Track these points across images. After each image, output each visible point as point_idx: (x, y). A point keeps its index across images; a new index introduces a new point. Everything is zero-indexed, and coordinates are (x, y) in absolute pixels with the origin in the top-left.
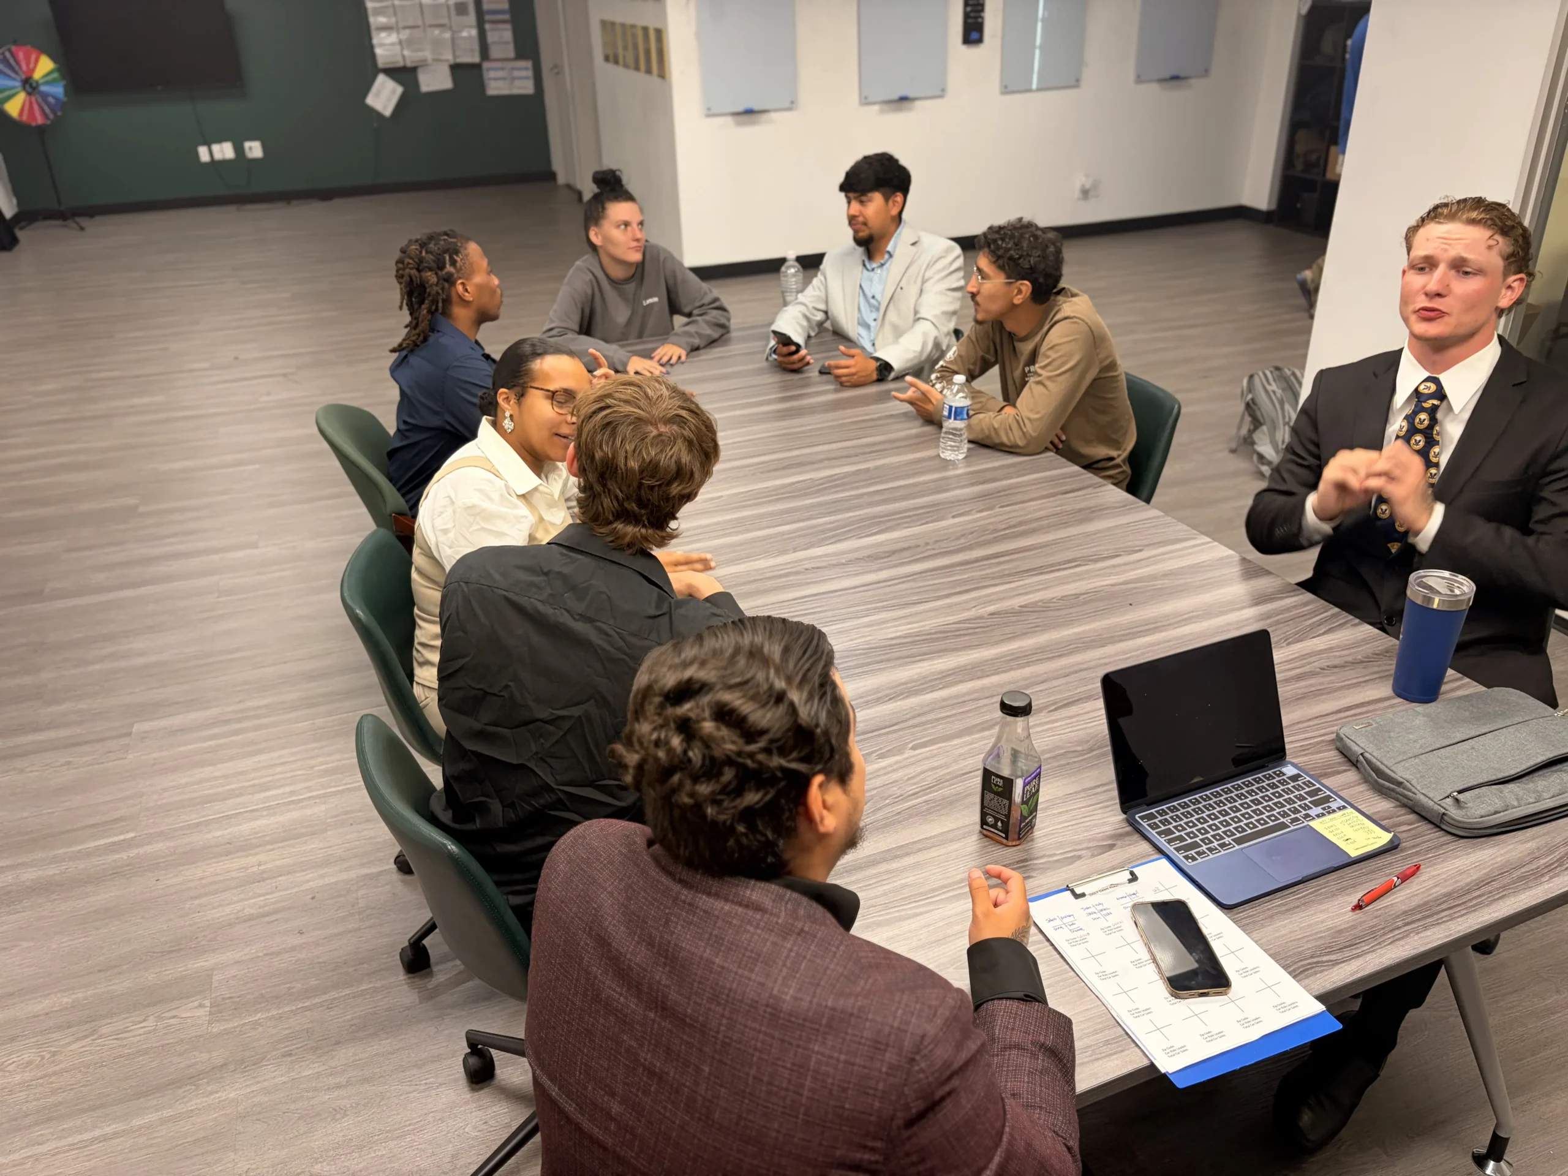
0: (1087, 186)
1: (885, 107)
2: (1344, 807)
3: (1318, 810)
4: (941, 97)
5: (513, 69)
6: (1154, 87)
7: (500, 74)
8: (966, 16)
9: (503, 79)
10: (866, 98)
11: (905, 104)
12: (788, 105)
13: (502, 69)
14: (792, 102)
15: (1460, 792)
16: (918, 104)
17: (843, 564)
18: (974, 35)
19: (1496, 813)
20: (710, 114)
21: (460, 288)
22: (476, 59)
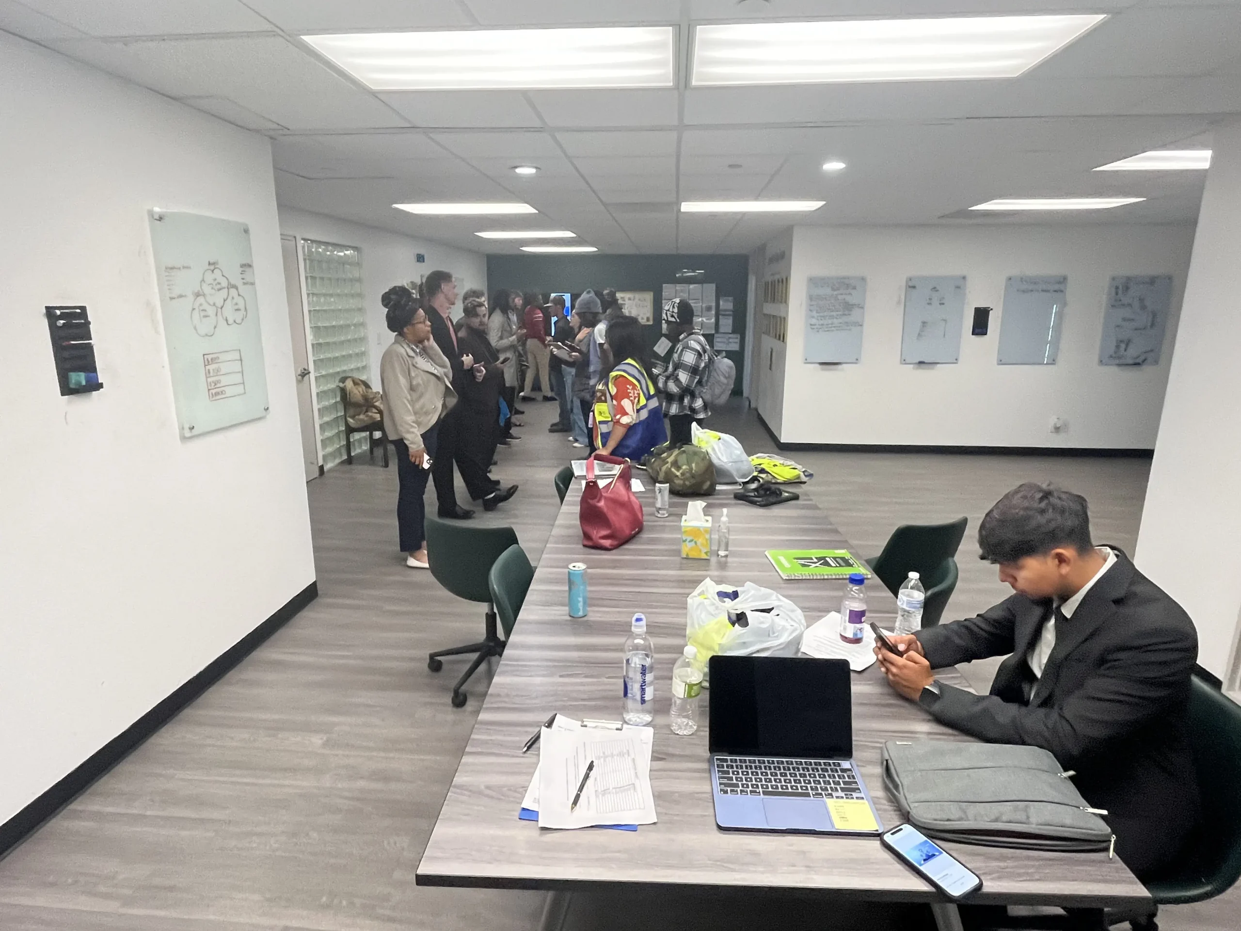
0: (1058, 426)
1: (914, 366)
2: (862, 798)
3: (842, 794)
4: (956, 363)
5: (730, 338)
6: (1115, 368)
7: (722, 340)
8: (976, 319)
9: (724, 342)
10: (904, 360)
11: (931, 366)
12: (854, 361)
13: (725, 337)
14: (857, 360)
16: (940, 366)
18: (981, 330)
20: (807, 362)
22: (712, 332)
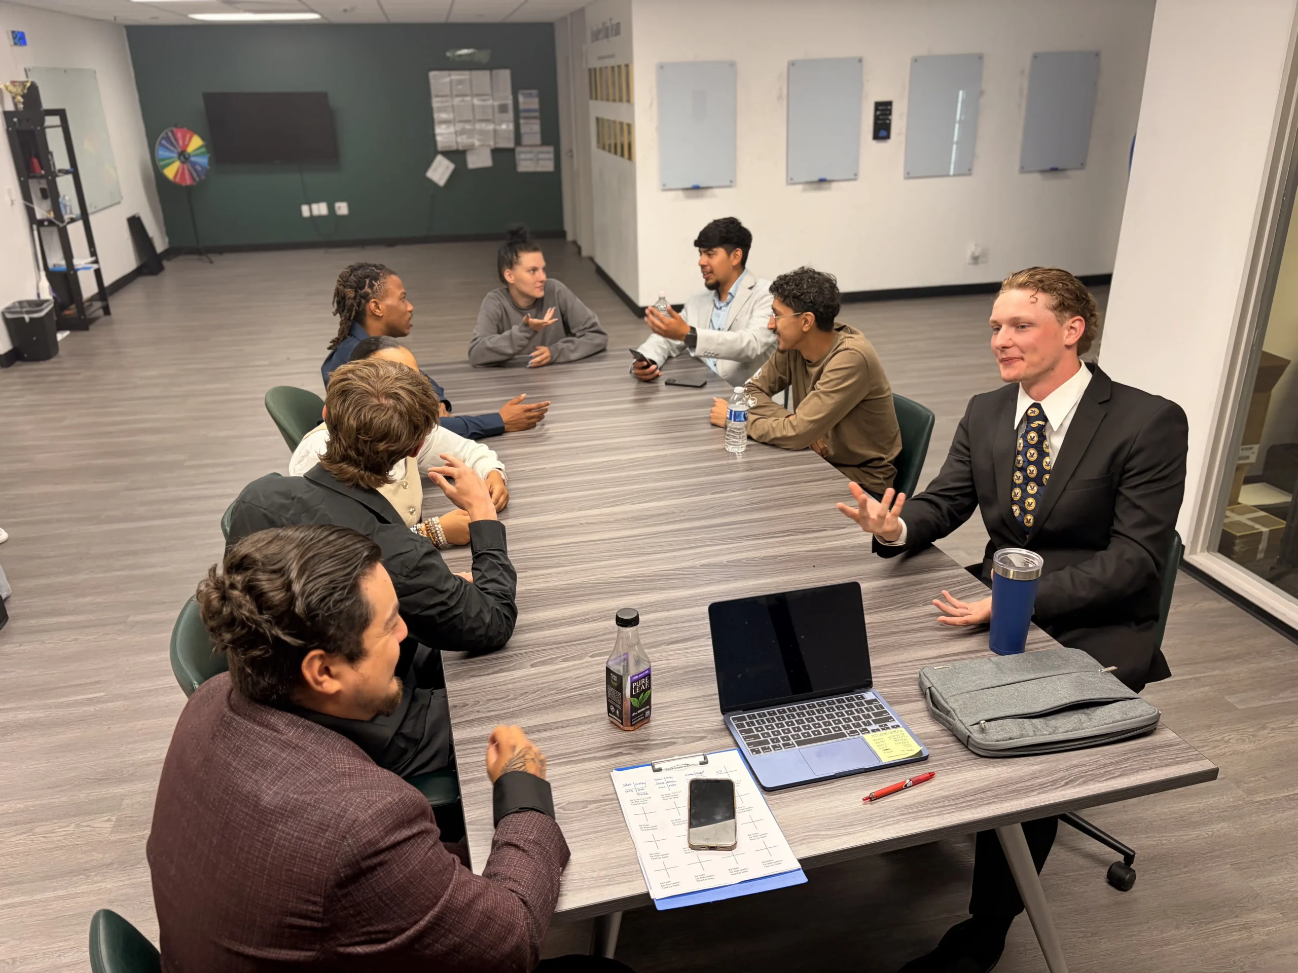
0: (977, 254)
1: (807, 186)
2: (898, 726)
3: (877, 727)
4: (855, 180)
5: (539, 152)
6: (1037, 177)
7: (529, 156)
8: (876, 118)
9: (531, 160)
10: (792, 179)
11: (825, 185)
12: (728, 183)
13: (530, 152)
14: (731, 182)
15: (988, 721)
16: (834, 185)
17: (611, 522)
18: (883, 133)
19: (1010, 739)
20: (665, 189)
21: (372, 305)
22: (511, 145)
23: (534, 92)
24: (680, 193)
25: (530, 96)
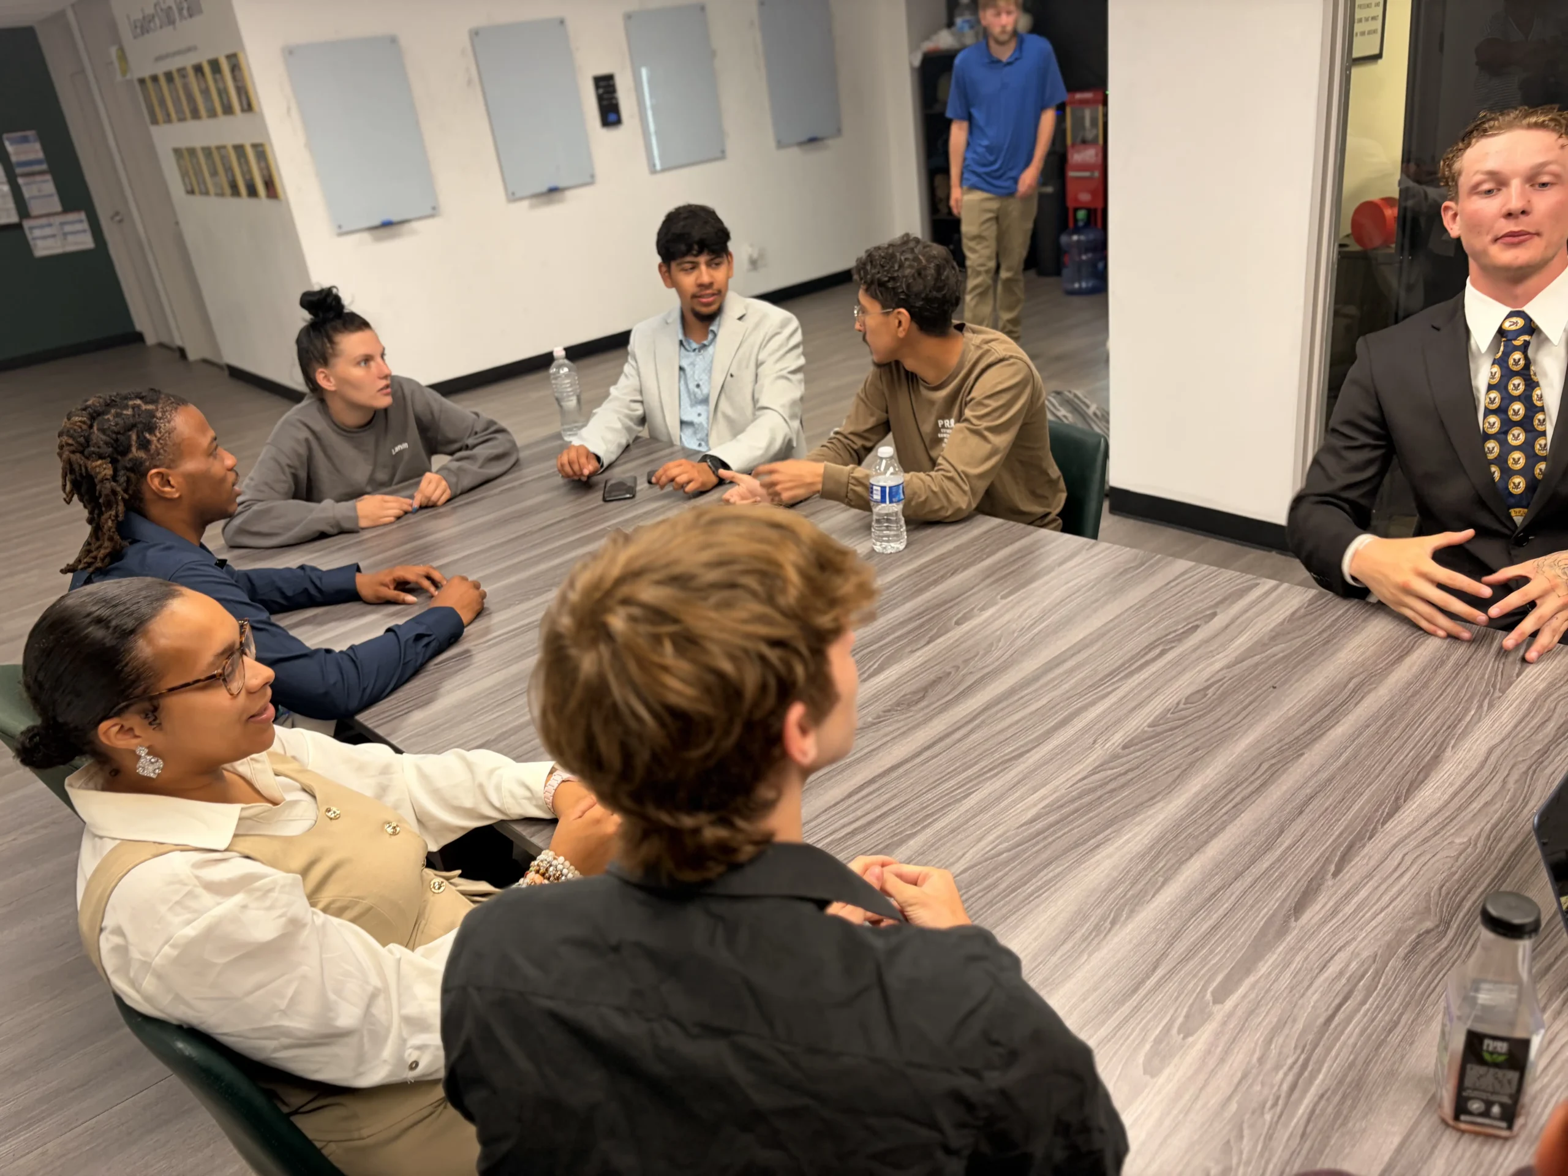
0: (755, 256)
1: (534, 201)
5: (62, 224)
6: (795, 151)
7: (48, 231)
8: (600, 99)
9: (54, 236)
10: (513, 194)
11: (556, 196)
12: (429, 212)
13: (50, 225)
14: (434, 208)
16: (569, 194)
18: (612, 117)
20: (342, 233)
21: (156, 481)
22: (14, 219)
23: (31, 134)
24: (366, 236)
25: (25, 140)
